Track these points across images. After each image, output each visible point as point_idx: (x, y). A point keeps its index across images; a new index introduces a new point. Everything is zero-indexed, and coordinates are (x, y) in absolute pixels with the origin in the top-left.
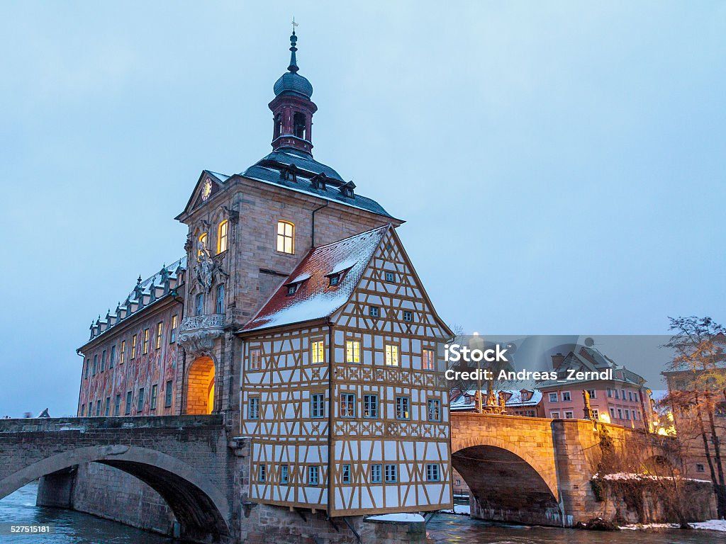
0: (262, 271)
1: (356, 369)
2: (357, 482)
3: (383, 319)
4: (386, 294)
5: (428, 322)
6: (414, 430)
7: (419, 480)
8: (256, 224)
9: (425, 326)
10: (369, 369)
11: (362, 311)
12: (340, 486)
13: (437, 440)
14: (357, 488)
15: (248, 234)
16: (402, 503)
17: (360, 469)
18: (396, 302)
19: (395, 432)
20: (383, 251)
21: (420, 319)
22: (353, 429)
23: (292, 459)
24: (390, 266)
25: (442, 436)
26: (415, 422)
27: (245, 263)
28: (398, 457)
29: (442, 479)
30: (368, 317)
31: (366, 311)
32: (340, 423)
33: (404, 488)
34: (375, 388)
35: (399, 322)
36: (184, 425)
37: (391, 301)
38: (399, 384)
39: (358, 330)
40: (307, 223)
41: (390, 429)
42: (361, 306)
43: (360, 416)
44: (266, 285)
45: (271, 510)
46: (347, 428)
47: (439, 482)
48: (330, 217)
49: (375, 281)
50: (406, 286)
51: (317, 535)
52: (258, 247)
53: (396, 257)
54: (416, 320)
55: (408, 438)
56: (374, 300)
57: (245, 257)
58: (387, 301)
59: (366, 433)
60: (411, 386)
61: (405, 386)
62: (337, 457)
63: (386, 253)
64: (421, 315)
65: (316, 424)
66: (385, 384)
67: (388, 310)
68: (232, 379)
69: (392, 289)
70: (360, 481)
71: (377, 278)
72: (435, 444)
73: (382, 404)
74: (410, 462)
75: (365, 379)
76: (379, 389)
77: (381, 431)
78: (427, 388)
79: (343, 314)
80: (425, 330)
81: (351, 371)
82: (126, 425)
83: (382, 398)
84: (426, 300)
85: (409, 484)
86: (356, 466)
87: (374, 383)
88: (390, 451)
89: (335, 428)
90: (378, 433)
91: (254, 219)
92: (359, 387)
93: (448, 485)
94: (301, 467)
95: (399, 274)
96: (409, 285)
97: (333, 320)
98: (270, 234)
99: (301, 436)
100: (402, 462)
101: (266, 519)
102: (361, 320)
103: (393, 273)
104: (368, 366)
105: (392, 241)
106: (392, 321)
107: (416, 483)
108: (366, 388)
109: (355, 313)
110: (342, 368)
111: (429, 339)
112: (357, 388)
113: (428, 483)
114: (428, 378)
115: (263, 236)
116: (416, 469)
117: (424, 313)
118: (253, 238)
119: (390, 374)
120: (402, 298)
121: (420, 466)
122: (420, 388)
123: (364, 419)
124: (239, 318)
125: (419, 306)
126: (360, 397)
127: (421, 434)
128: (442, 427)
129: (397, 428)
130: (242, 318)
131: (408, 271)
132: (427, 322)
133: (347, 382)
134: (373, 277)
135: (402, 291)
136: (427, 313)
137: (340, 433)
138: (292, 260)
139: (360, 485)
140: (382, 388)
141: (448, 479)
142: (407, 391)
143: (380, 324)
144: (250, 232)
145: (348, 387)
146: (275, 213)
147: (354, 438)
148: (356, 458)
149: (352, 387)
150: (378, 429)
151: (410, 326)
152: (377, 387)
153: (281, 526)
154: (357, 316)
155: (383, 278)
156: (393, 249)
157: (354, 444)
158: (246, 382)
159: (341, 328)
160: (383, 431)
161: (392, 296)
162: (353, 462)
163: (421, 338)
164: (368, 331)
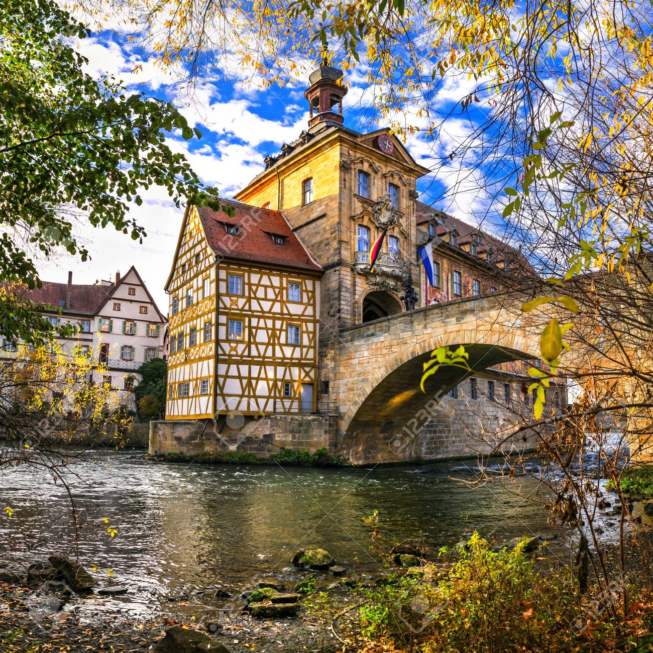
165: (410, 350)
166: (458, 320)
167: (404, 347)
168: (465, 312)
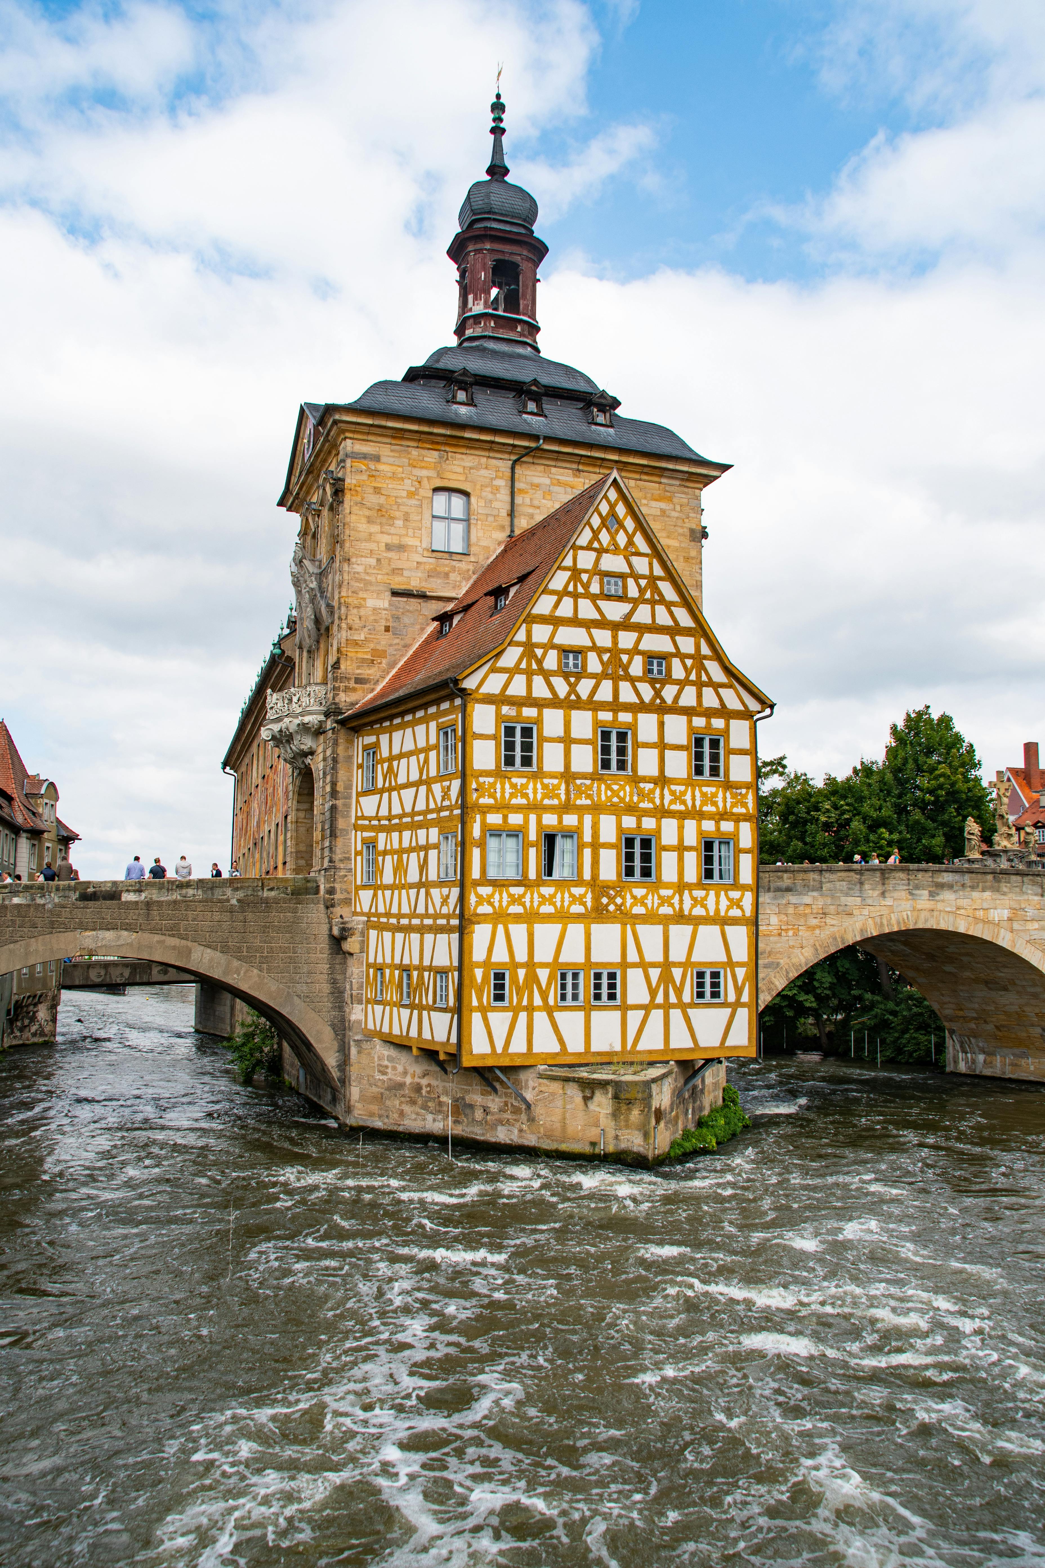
0: (395, 593)
1: (524, 781)
2: (525, 1003)
3: (593, 676)
4: (602, 623)
5: (709, 678)
6: (664, 901)
7: (673, 999)
8: (382, 500)
9: (700, 685)
10: (555, 781)
11: (540, 662)
12: (483, 1010)
13: (724, 921)
14: (523, 1016)
15: (364, 520)
17: (531, 977)
18: (626, 639)
19: (619, 907)
20: (596, 534)
21: (688, 671)
22: (514, 900)
23: (416, 962)
24: (613, 563)
25: (735, 912)
26: (668, 886)
27: (359, 580)
28: (624, 954)
29: (732, 998)
30: (554, 673)
31: (551, 661)
32: (485, 891)
33: (635, 1018)
34: (571, 819)
35: (632, 680)
36: (240, 894)
37: (615, 638)
38: (631, 809)
39: (530, 701)
40: (498, 489)
41: (605, 900)
42: (539, 652)
43: (532, 875)
44: (406, 620)
45: (392, 1052)
46: (500, 899)
47: (725, 1005)
48: (554, 470)
49: (575, 596)
50: (653, 603)
51: (463, 1098)
52: (387, 545)
53: (630, 542)
54: (678, 672)
55: (650, 918)
56: (571, 636)
57: (360, 569)
58: (603, 638)
59: (547, 909)
60: (662, 813)
61: (646, 813)
62: (478, 954)
63: (605, 537)
64: (689, 662)
65: (445, 891)
66: (596, 809)
67: (606, 657)
68: (333, 808)
69: (615, 611)
70: (531, 998)
71: (580, 590)
72: (716, 929)
73: (587, 852)
74: (654, 965)
75: (546, 802)
76: (581, 821)
77: (584, 904)
78: (700, 816)
79: (494, 670)
80: (699, 696)
81: (513, 786)
82: (127, 897)
83: (588, 838)
84: (702, 630)
85: (646, 1009)
86: (521, 973)
87: (566, 807)
88: (606, 943)
89: (473, 899)
90: (577, 909)
91: (377, 490)
92: (533, 818)
93: (746, 1010)
94: (426, 974)
95: (637, 577)
96: (662, 601)
97: (469, 684)
98: (414, 517)
99: (427, 915)
100: (634, 965)
101: (387, 1067)
102: (538, 681)
103: (622, 576)
104: (552, 776)
105: (621, 509)
106: (616, 679)
107: (667, 1007)
108: (550, 819)
109: (523, 665)
110: (491, 780)
111: (709, 713)
112: (526, 821)
113: (693, 1005)
114: (704, 795)
115: (399, 523)
116: (666, 978)
117: (698, 658)
118: (375, 528)
119: (608, 787)
120: (641, 629)
121: (677, 973)
122: (682, 816)
123: (539, 883)
124: (347, 689)
125: (687, 644)
126: (533, 836)
127: (681, 909)
128: (735, 894)
129: (623, 898)
130: (354, 690)
131: (658, 571)
132: (704, 678)
133: (503, 807)
134: (571, 588)
135: (643, 615)
136: (705, 657)
137: (485, 909)
138: (463, 566)
139: (530, 1009)
140: (588, 819)
141: (745, 998)
142: (649, 823)
143: (584, 687)
144: (368, 517)
145: (505, 818)
146: (424, 473)
147: (517, 918)
148: (521, 956)
149: (515, 819)
150: (580, 900)
151: (662, 688)
152: (576, 817)
153: (408, 1080)
154: (529, 674)
155: (595, 588)
156: (621, 526)
157: (519, 931)
158: (359, 814)
159: (489, 699)
160: (589, 904)
161: (616, 627)
162: (515, 965)
163: (688, 712)
164: (555, 702)
165: (858, 926)
166: (931, 894)
167: (847, 922)
168: (941, 886)
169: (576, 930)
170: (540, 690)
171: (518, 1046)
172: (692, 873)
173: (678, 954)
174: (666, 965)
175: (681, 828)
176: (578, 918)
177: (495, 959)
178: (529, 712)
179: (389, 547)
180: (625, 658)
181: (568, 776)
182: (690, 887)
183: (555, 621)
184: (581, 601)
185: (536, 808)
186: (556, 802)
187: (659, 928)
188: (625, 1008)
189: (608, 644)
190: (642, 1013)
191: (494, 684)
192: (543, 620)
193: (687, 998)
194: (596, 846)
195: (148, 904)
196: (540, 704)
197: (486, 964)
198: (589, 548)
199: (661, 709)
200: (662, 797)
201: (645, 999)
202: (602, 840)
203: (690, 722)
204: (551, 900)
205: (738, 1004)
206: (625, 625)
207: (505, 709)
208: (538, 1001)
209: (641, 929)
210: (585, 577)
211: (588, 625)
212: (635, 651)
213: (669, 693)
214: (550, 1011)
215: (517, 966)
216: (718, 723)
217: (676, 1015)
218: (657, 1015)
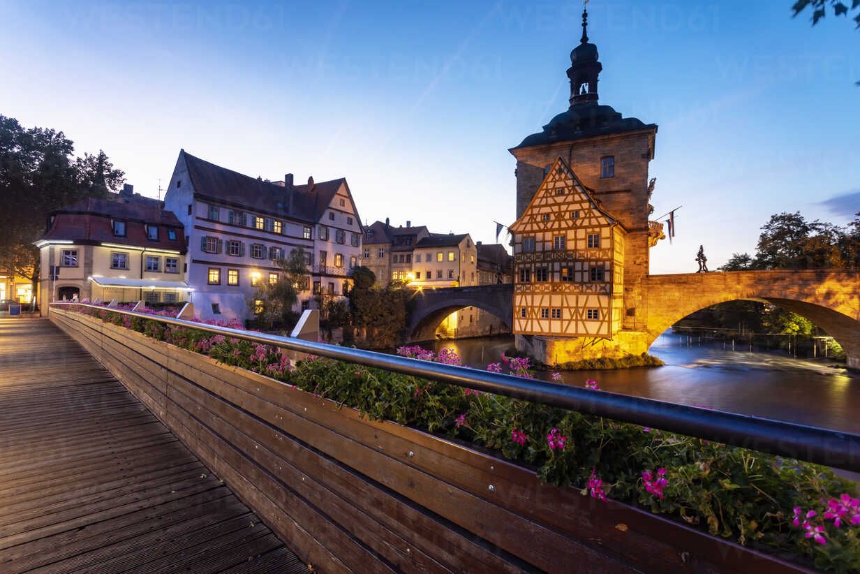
1: (530, 254)
2: (530, 317)
3: (552, 221)
4: (556, 204)
5: (594, 215)
6: (576, 288)
7: (579, 318)
9: (590, 218)
11: (535, 220)
12: (518, 319)
13: (598, 294)
14: (530, 321)
16: (564, 329)
17: (533, 310)
18: (564, 208)
19: (560, 290)
20: (554, 176)
21: (586, 214)
22: (528, 288)
24: (560, 184)
25: (603, 291)
26: (577, 283)
28: (562, 304)
29: (601, 319)
30: (539, 222)
31: (538, 218)
32: (519, 286)
33: (565, 323)
34: (545, 265)
35: (566, 220)
38: (564, 260)
39: (532, 231)
41: (556, 288)
42: (535, 216)
43: (533, 281)
46: (523, 288)
47: (598, 321)
49: (547, 197)
50: (573, 194)
53: (566, 177)
54: (582, 215)
55: (571, 293)
56: (544, 210)
58: (556, 209)
59: (537, 291)
60: (575, 260)
61: (570, 261)
62: (518, 303)
63: (557, 177)
66: (553, 261)
67: (556, 214)
70: (532, 316)
71: (548, 195)
72: (596, 296)
73: (550, 274)
74: (572, 307)
75: (537, 260)
76: (548, 265)
78: (590, 260)
79: (521, 224)
80: (590, 222)
81: (528, 256)
83: (550, 269)
86: (530, 309)
87: (541, 262)
88: (557, 301)
89: (516, 288)
90: (547, 291)
92: (533, 265)
93: (607, 323)
95: (568, 187)
96: (577, 193)
97: (514, 229)
100: (565, 307)
102: (535, 225)
103: (563, 188)
104: (539, 252)
105: (562, 167)
106: (560, 221)
107: (577, 320)
108: (538, 265)
110: (521, 255)
111: (594, 227)
112: (531, 266)
113: (586, 320)
114: (591, 253)
116: (577, 311)
117: (590, 209)
119: (557, 254)
120: (569, 204)
121: (581, 310)
122: (583, 261)
123: (535, 283)
125: (586, 205)
126: (533, 270)
127: (582, 290)
128: (603, 285)
129: (562, 287)
131: (576, 183)
132: (592, 215)
133: (524, 263)
134: (545, 195)
135: (570, 199)
136: (593, 208)
137: (519, 291)
139: (532, 319)
140: (550, 264)
141: (606, 319)
142: (571, 264)
143: (549, 225)
145: (525, 265)
147: (528, 294)
148: (530, 304)
149: (528, 266)
150: (548, 288)
151: (576, 221)
154: (532, 223)
155: (553, 194)
156: (563, 172)
157: (529, 298)
159: (520, 232)
160: (551, 289)
161: (560, 204)
163: (586, 227)
164: (540, 231)
169: (547, 297)
170: (535, 227)
171: (529, 329)
172: (586, 279)
173: (581, 304)
174: (577, 308)
175: (582, 265)
176: (547, 293)
177: (522, 305)
178: (532, 235)
179: (530, 187)
180: (563, 214)
181: (544, 252)
182: (585, 283)
183: (540, 206)
184: (549, 199)
185: (534, 262)
186: (539, 260)
187: (574, 297)
188: (562, 320)
189: (557, 210)
190: (567, 322)
191: (521, 228)
192: (536, 207)
193: (584, 318)
194: (553, 272)
195: (469, 292)
196: (535, 232)
197: (520, 306)
198: (552, 181)
199: (575, 227)
200: (576, 255)
201: (569, 317)
202: (555, 270)
203: (586, 230)
204: (538, 288)
205: (603, 321)
206: (564, 203)
207: (525, 235)
208: (534, 317)
209: (569, 297)
210: (550, 191)
211: (551, 206)
212: (567, 211)
213: (578, 223)
214: (538, 320)
215: (529, 307)
216: (597, 230)
217: (580, 323)
218: (573, 324)
